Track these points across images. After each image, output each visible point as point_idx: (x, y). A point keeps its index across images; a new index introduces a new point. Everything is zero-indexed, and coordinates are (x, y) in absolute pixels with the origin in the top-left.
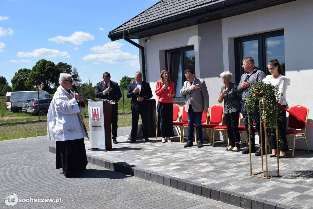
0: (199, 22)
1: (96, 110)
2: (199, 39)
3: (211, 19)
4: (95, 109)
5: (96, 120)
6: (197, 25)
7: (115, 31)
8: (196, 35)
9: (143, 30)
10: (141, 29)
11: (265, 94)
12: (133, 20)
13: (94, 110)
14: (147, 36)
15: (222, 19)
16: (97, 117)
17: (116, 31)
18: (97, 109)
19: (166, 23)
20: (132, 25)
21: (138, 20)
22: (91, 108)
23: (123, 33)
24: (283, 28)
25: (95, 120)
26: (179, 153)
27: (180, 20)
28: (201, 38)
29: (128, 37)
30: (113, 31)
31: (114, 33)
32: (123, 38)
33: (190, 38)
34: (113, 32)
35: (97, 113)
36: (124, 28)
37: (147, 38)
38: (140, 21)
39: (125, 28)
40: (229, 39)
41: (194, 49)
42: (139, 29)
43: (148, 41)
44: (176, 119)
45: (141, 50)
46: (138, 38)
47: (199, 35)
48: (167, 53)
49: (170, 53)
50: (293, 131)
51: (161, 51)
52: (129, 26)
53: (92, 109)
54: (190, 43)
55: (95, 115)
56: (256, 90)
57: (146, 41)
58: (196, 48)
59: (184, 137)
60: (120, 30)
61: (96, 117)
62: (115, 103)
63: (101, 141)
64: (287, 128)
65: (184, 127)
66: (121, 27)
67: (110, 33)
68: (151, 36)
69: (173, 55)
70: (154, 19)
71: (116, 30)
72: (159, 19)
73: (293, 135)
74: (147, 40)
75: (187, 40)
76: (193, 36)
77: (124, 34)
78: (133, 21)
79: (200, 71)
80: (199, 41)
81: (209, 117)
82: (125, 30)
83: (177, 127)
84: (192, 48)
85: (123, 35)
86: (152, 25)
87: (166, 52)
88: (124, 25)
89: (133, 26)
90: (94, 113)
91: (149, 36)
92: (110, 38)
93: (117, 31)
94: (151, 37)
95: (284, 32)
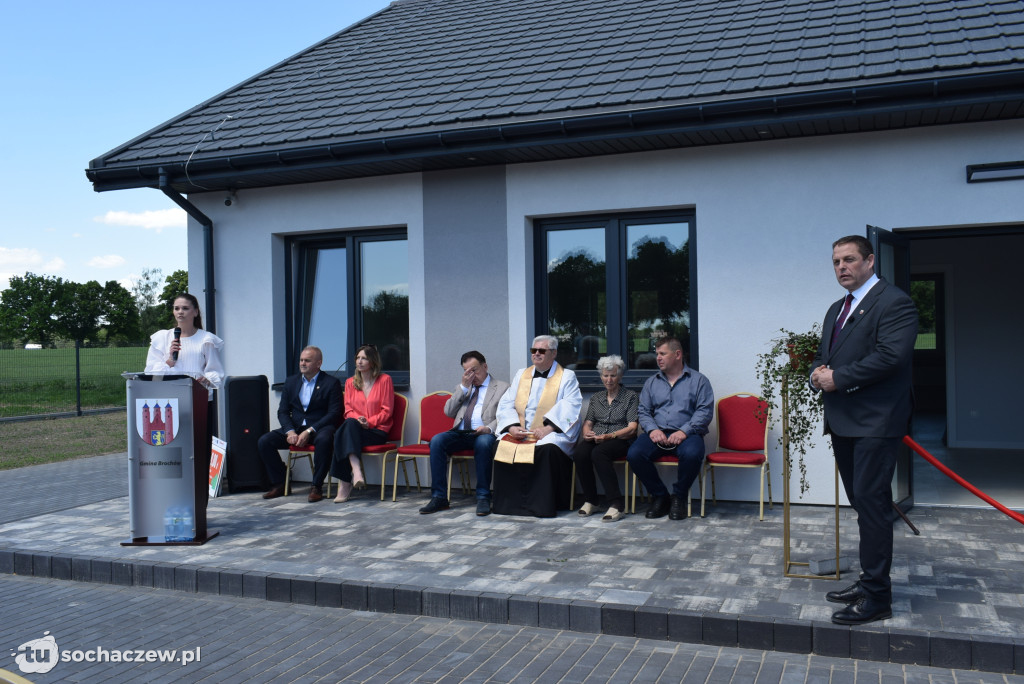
0: (426, 167)
1: (163, 411)
4: (157, 407)
5: (159, 443)
6: (419, 174)
13: (152, 411)
14: (229, 188)
15: (507, 166)
16: (167, 431)
18: (168, 407)
22: (140, 403)
23: (160, 171)
24: (695, 204)
25: (155, 441)
26: (451, 531)
30: (105, 161)
32: (156, 186)
34: (106, 164)
35: (163, 419)
36: (157, 156)
40: (527, 219)
41: (405, 238)
42: (231, 162)
45: (200, 228)
48: (292, 243)
49: (298, 243)
51: (275, 236)
52: (192, 148)
53: (146, 408)
55: (156, 425)
57: (228, 203)
61: (162, 433)
63: (177, 513)
66: (126, 149)
67: (94, 163)
69: (306, 250)
70: (291, 141)
74: (229, 198)
77: (163, 175)
82: (164, 160)
85: (156, 177)
87: (288, 239)
90: (152, 420)
91: (236, 188)
92: (91, 180)
95: (695, 215)
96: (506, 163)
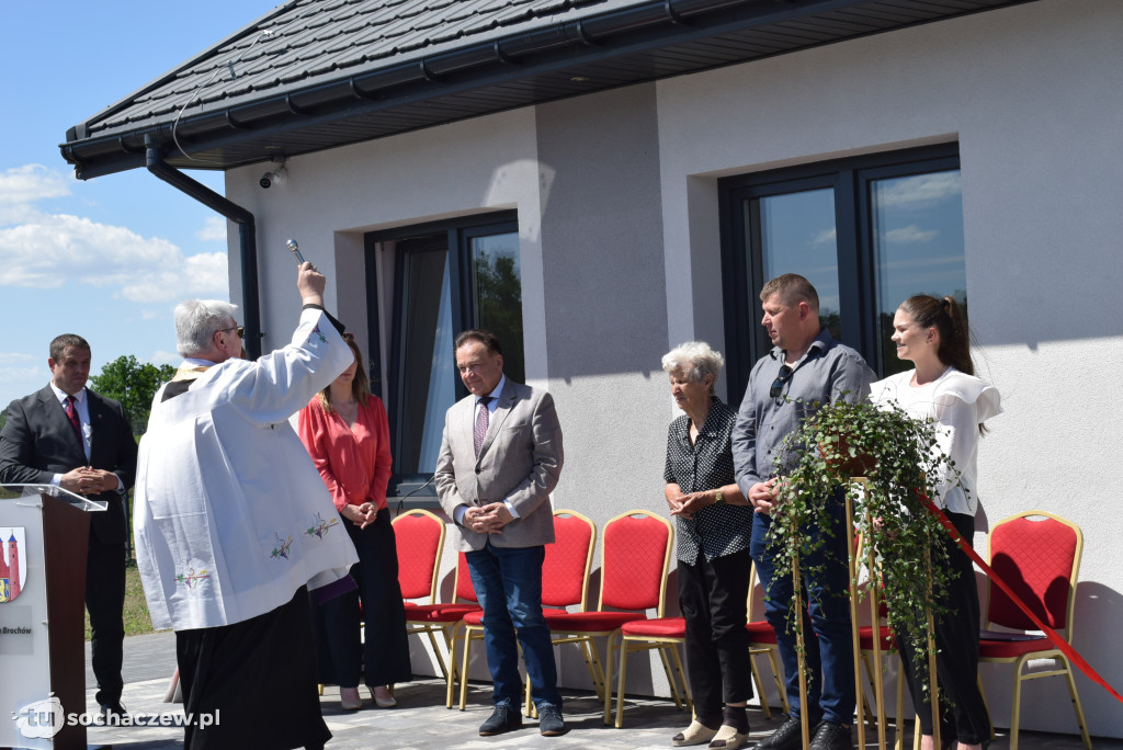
0: (540, 96)
2: (542, 176)
3: (599, 83)
6: (531, 109)
7: (101, 124)
8: (525, 156)
9: (250, 126)
10: (242, 119)
11: (871, 462)
12: (194, 68)
14: (271, 157)
15: (659, 83)
16: (12, 579)
17: (105, 126)
19: (375, 96)
20: (194, 97)
21: (226, 73)
23: (146, 137)
24: (957, 134)
27: (446, 79)
28: (551, 174)
29: (170, 162)
30: (89, 128)
31: (94, 135)
33: (499, 172)
34: (89, 132)
35: (7, 559)
36: (150, 115)
37: (269, 166)
38: (234, 78)
39: (157, 114)
40: (695, 181)
41: (516, 230)
42: (231, 119)
43: (276, 180)
44: (422, 587)
45: (236, 227)
46: (221, 164)
47: (543, 158)
48: (378, 246)
49: (390, 245)
50: (1009, 641)
51: (342, 236)
52: (178, 104)
54: (494, 200)
56: (828, 439)
57: (266, 183)
58: (530, 224)
59: (469, 681)
60: (127, 121)
61: (5, 581)
62: (105, 509)
64: (982, 628)
65: (469, 628)
66: (129, 103)
67: (72, 133)
68: (292, 158)
69: (407, 256)
70: (312, 74)
71: (108, 121)
72: (338, 74)
73: (1012, 660)
74: (268, 174)
75: (485, 179)
76: (511, 158)
77: (149, 146)
78: (195, 77)
79: (549, 342)
80: (543, 185)
81: (595, 577)
82: (153, 121)
83: (430, 632)
84: (505, 220)
85: (142, 150)
86: (302, 104)
87: (372, 238)
88: (145, 97)
89: (199, 102)
91: (281, 155)
92: (70, 162)
93: (111, 126)
94: (292, 161)
95: (958, 156)
96: (655, 78)
